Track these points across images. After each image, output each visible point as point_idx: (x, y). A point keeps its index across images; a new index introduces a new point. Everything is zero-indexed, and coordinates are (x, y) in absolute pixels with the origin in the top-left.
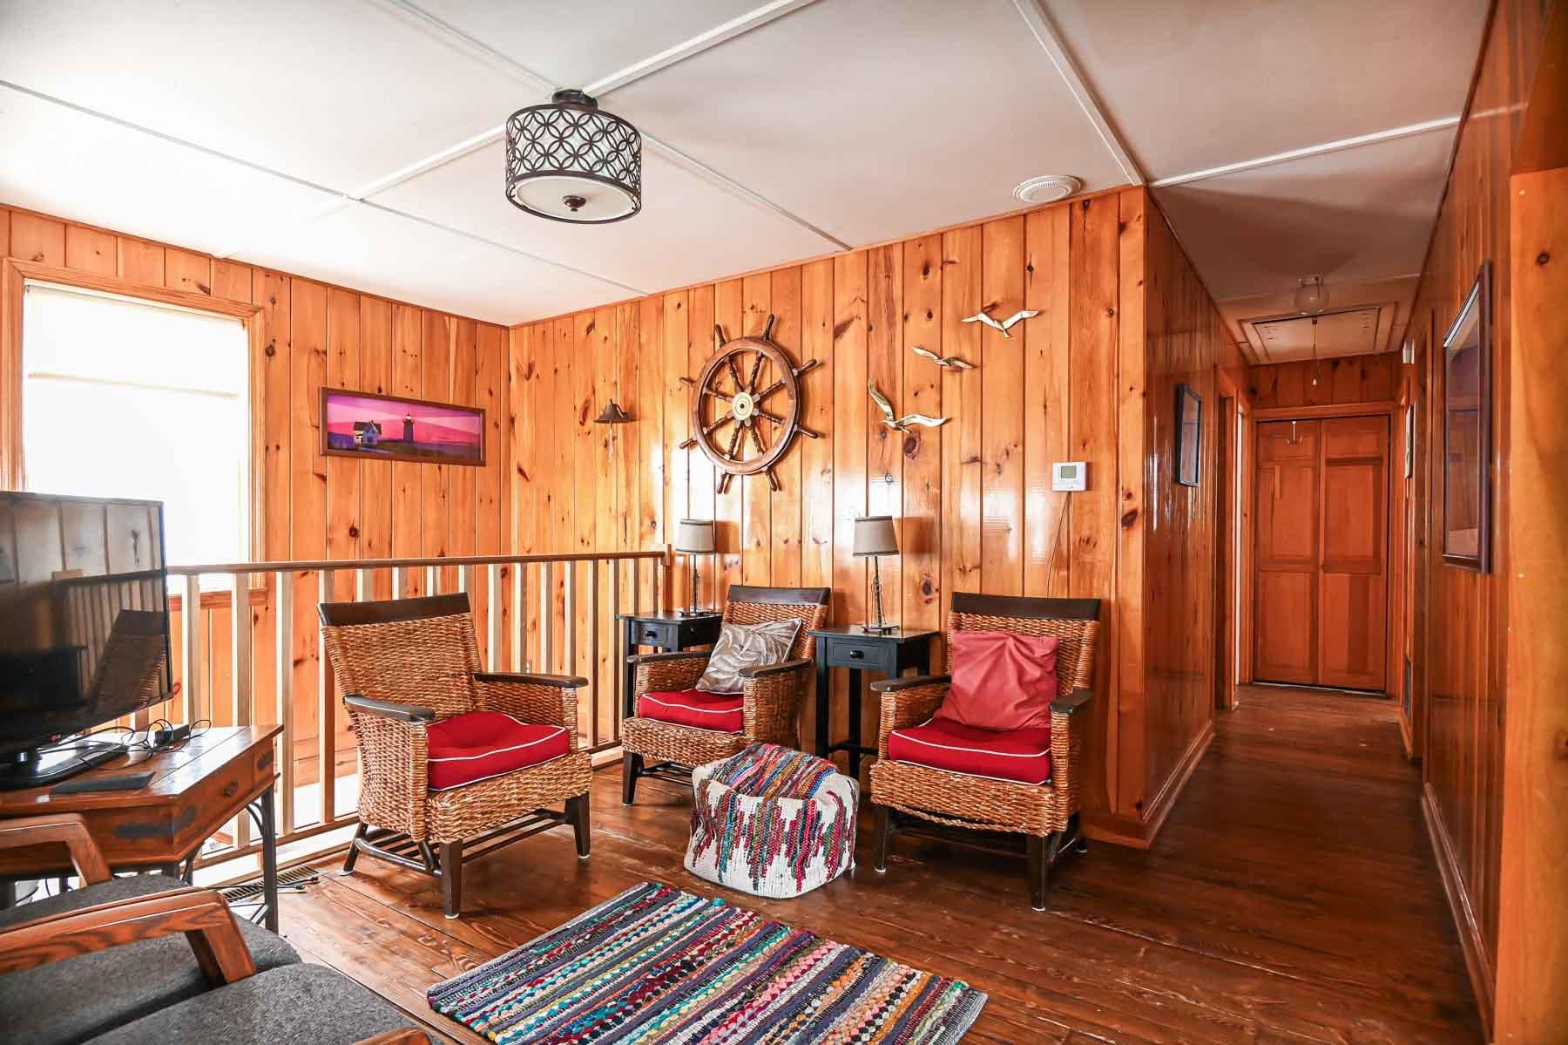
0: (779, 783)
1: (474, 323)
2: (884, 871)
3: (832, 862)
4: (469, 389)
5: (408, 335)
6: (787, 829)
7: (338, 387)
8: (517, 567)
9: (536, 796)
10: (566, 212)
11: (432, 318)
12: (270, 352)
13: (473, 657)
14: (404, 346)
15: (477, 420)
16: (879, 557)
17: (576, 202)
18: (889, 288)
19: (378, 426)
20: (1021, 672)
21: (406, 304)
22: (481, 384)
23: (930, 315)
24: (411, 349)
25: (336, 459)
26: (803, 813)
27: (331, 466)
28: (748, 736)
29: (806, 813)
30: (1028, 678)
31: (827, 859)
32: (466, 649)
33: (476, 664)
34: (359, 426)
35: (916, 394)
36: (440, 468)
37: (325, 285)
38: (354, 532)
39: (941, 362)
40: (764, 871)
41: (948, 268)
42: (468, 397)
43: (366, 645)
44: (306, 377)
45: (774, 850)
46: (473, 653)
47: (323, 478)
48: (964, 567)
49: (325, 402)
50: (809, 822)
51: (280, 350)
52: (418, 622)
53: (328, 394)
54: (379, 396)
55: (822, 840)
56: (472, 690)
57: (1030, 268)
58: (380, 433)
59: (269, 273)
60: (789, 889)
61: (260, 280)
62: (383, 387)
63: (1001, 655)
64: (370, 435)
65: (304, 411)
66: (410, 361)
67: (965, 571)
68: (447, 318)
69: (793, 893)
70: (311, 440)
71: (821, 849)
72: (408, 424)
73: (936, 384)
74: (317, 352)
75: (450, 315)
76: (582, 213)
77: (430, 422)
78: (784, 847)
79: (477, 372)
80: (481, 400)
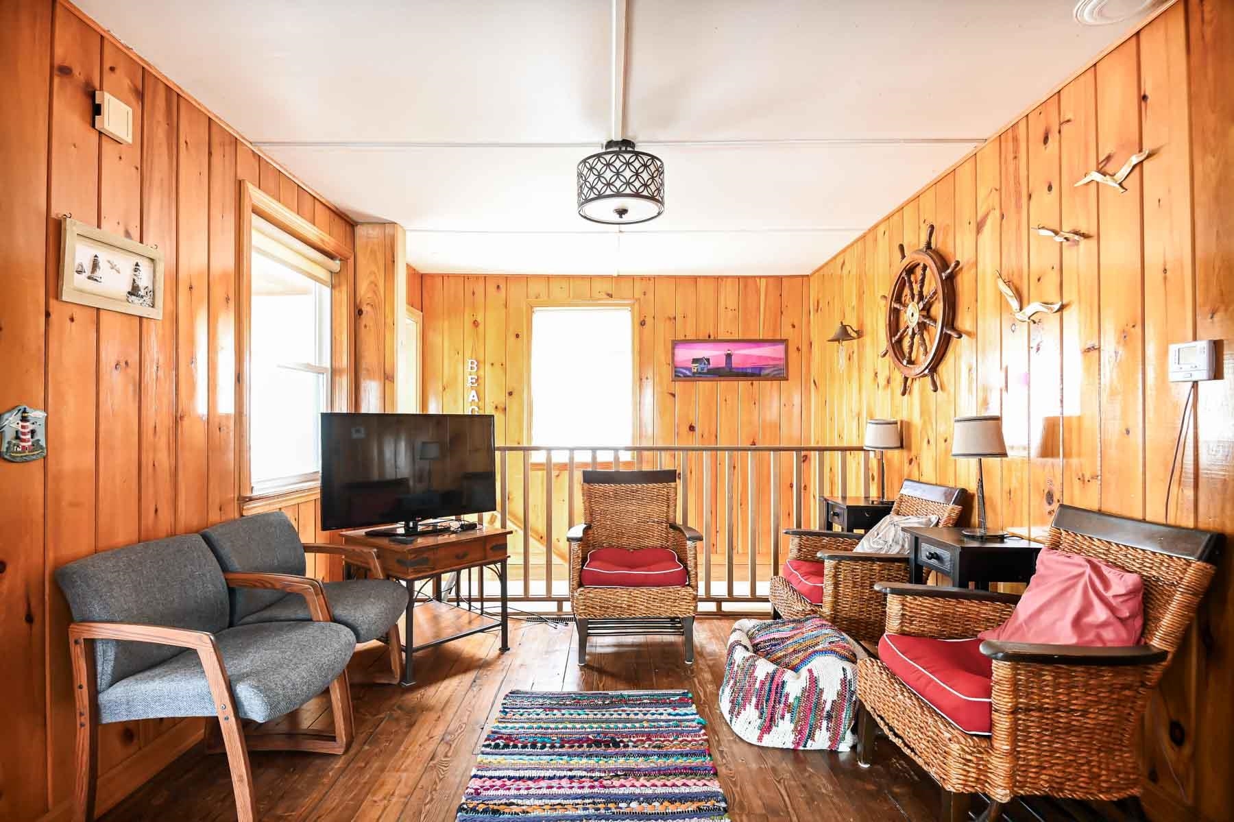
0: (791, 650)
1: (779, 279)
2: (867, 766)
3: (800, 732)
4: (777, 326)
5: (729, 298)
6: (757, 686)
7: (683, 338)
8: (814, 456)
9: (643, 607)
10: (616, 218)
11: (745, 282)
12: (643, 323)
13: (671, 513)
14: (726, 304)
15: (781, 347)
16: (983, 459)
17: (622, 212)
18: (1017, 169)
19: (708, 360)
20: (1086, 609)
21: (727, 277)
22: (786, 321)
23: (1050, 188)
24: (731, 306)
25: (681, 383)
26: (772, 677)
27: (678, 387)
28: (824, 610)
29: (773, 678)
30: (1089, 619)
31: (796, 727)
32: (668, 507)
33: (672, 517)
34: (695, 361)
35: (1039, 280)
36: (752, 384)
37: (675, 277)
38: (692, 428)
39: (1058, 239)
40: (739, 713)
41: (1065, 128)
42: (774, 331)
43: (605, 496)
44: (663, 333)
45: (746, 699)
46: (671, 509)
47: (674, 395)
48: (1083, 475)
49: (673, 348)
50: (774, 687)
51: (649, 321)
52: (640, 486)
53: (675, 344)
54: (710, 340)
55: (789, 707)
56: (668, 533)
57: (1144, 98)
58: (709, 364)
59: (642, 278)
60: (751, 736)
61: (638, 284)
62: (711, 334)
63: (1074, 586)
64: (703, 366)
65: (662, 355)
66: (730, 313)
67: (1084, 481)
68: (758, 280)
69: (754, 741)
70: (667, 372)
71: (788, 716)
72: (729, 356)
73: (1057, 267)
74: (670, 319)
75: (760, 277)
76: (626, 218)
77: (744, 355)
78: (754, 700)
79: (782, 313)
80: (786, 332)
